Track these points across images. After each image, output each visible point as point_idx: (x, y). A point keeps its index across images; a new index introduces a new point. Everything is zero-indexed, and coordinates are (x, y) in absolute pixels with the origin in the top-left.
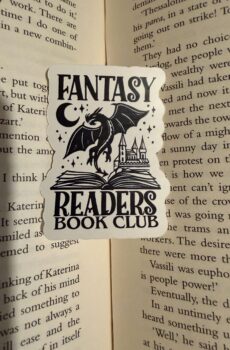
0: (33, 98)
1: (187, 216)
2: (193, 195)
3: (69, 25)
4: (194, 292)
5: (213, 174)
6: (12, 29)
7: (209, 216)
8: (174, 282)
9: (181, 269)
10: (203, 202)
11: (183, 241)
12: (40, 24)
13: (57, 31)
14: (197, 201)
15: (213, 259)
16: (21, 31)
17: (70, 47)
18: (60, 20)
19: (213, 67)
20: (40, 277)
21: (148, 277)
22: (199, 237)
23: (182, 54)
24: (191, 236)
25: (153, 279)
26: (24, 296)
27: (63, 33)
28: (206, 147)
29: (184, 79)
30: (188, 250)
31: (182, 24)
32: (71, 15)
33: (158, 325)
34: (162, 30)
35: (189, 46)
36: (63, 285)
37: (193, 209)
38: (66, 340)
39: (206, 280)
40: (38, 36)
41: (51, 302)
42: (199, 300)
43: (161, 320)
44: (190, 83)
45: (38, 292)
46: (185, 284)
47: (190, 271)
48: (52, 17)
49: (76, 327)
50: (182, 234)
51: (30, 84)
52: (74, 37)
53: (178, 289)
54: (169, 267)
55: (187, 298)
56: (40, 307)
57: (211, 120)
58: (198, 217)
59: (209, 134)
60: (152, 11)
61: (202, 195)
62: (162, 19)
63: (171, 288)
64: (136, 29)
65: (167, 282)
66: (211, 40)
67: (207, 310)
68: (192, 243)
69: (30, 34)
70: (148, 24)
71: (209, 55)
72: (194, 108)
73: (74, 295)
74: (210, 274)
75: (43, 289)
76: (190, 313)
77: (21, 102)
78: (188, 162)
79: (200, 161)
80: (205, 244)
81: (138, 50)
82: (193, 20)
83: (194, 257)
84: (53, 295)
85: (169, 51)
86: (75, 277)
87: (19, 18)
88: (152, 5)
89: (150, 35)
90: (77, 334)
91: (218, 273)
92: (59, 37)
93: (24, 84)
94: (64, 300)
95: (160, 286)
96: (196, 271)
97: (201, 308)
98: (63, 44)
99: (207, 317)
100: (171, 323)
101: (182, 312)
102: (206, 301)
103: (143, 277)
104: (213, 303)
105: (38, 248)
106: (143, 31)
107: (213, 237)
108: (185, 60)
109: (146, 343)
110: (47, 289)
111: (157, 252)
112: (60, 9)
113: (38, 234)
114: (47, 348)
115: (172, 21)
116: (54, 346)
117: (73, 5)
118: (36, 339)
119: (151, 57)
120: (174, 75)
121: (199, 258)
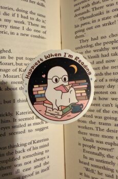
1: (100, 118)
2: (103, 108)
4: (103, 152)
5: (113, 99)
6: (16, 34)
7: (110, 118)
8: (94, 147)
9: (97, 142)
10: (108, 112)
11: (98, 129)
12: (28, 29)
13: (36, 31)
14: (105, 111)
15: (112, 137)
16: (20, 34)
17: (43, 38)
18: (38, 25)
19: (114, 48)
20: (31, 143)
21: (82, 144)
22: (106, 128)
23: (99, 41)
24: (102, 127)
25: (84, 145)
26: (24, 151)
27: (39, 32)
28: (109, 86)
29: (100, 53)
30: (101, 133)
31: (99, 26)
32: (43, 22)
33: (87, 166)
34: (89, 29)
35: (102, 38)
36: (41, 147)
37: (103, 115)
38: (43, 171)
39: (109, 147)
40: (27, 35)
41: (36, 154)
42: (105, 155)
43: (88, 164)
44: (102, 56)
45: (30, 150)
46: (99, 148)
47: (101, 143)
49: (48, 165)
50: (98, 125)
51: (24, 58)
52: (45, 33)
53: (96, 151)
54: (92, 141)
55: (100, 154)
56: (31, 156)
57: (112, 74)
58: (106, 118)
59: (111, 80)
60: (84, 18)
61: (107, 109)
62: (89, 23)
63: (92, 150)
64: (77, 26)
65: (90, 147)
66: (113, 35)
67: (109, 160)
68: (103, 130)
69: (23, 35)
70: (82, 25)
71: (112, 42)
72: (104, 68)
73: (46, 151)
74: (111, 144)
75: (32, 148)
76: (102, 161)
78: (101, 93)
79: (107, 93)
80: (109, 131)
81: (77, 37)
82: (104, 25)
83: (103, 136)
84: (37, 151)
85: (92, 39)
87: (18, 28)
89: (83, 31)
90: (48, 168)
91: (115, 144)
92: (37, 34)
93: (21, 59)
94: (42, 153)
95: (87, 149)
96: (104, 143)
97: (106, 159)
98: (39, 37)
99: (109, 163)
100: (92, 165)
101: (97, 161)
102: (109, 156)
103: (80, 144)
104: (112, 157)
105: (29, 131)
106: (80, 28)
107: (112, 128)
108: (100, 44)
109: (81, 174)
110: (34, 149)
111: (86, 134)
112: (38, 20)
113: (29, 125)
114: (34, 173)
115: (94, 25)
116: (37, 173)
117: (44, 17)
118: (29, 169)
119: (84, 41)
120: (95, 51)
121: (106, 137)
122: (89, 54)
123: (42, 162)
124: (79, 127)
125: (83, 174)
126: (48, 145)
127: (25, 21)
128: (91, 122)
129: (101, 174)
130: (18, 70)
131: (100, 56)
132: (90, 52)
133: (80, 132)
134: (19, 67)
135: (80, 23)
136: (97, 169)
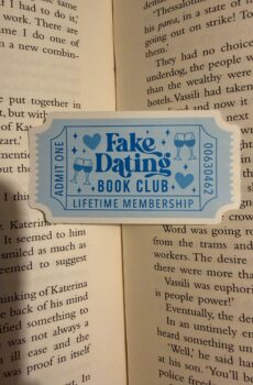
0: (31, 115)
1: (203, 232)
3: (70, 31)
4: (210, 308)
6: (7, 45)
7: (226, 232)
8: (190, 299)
9: (197, 286)
11: (199, 257)
12: (37, 35)
13: (56, 40)
15: (229, 274)
16: (16, 46)
17: (71, 55)
18: (59, 27)
19: (231, 76)
20: (45, 292)
21: (163, 294)
22: (215, 253)
23: (199, 61)
24: (207, 252)
25: (167, 295)
26: (29, 310)
27: (62, 41)
29: (200, 88)
30: (204, 266)
31: (197, 27)
32: (72, 19)
33: (174, 342)
34: (176, 34)
35: (206, 53)
36: (69, 302)
38: (74, 355)
39: (222, 295)
40: (34, 49)
41: (57, 317)
42: (215, 315)
43: (177, 336)
44: (207, 93)
45: (44, 307)
46: (201, 300)
47: (206, 287)
48: (49, 26)
49: (86, 343)
50: (200, 250)
51: (28, 100)
52: (76, 44)
53: (193, 306)
54: (185, 284)
55: (203, 314)
56: (47, 321)
58: (215, 233)
60: (165, 11)
63: (186, 305)
64: (147, 30)
65: (181, 298)
66: (229, 47)
67: (223, 324)
68: (208, 259)
69: (26, 48)
70: (161, 25)
71: (227, 63)
73: (82, 311)
74: (227, 289)
75: (48, 304)
76: (206, 328)
77: (19, 120)
80: (222, 259)
81: (149, 54)
82: (210, 24)
83: (210, 273)
84: (60, 310)
85: (184, 57)
86: (83, 294)
87: (14, 32)
88: (166, 5)
89: (163, 39)
90: (87, 349)
91: (234, 288)
92: (57, 46)
93: (22, 101)
94: (72, 316)
95: (175, 303)
96: (212, 287)
97: (217, 323)
98: (62, 53)
99: (222, 332)
100: (186, 339)
101: (197, 327)
102: (222, 316)
103: (158, 294)
104: (229, 318)
105: (43, 265)
106: (155, 34)
107: (230, 253)
108: (201, 68)
109: (161, 359)
110: (53, 305)
111: (173, 269)
112: (58, 15)
113: (42, 252)
114: (55, 360)
115: (187, 25)
116: (62, 359)
117: (74, 8)
118: (43, 351)
119: (165, 62)
120: (189, 83)
121: (216, 274)
122: (177, 91)
123: (73, 336)
124: (157, 255)
125: (167, 360)
126: (85, 297)
127: (30, 15)
128: (183, 243)
129: (206, 357)
130: (14, 126)
131: (202, 93)
132: (178, 85)
133: (158, 267)
134: (15, 120)
135: (156, 21)
136: (196, 347)
